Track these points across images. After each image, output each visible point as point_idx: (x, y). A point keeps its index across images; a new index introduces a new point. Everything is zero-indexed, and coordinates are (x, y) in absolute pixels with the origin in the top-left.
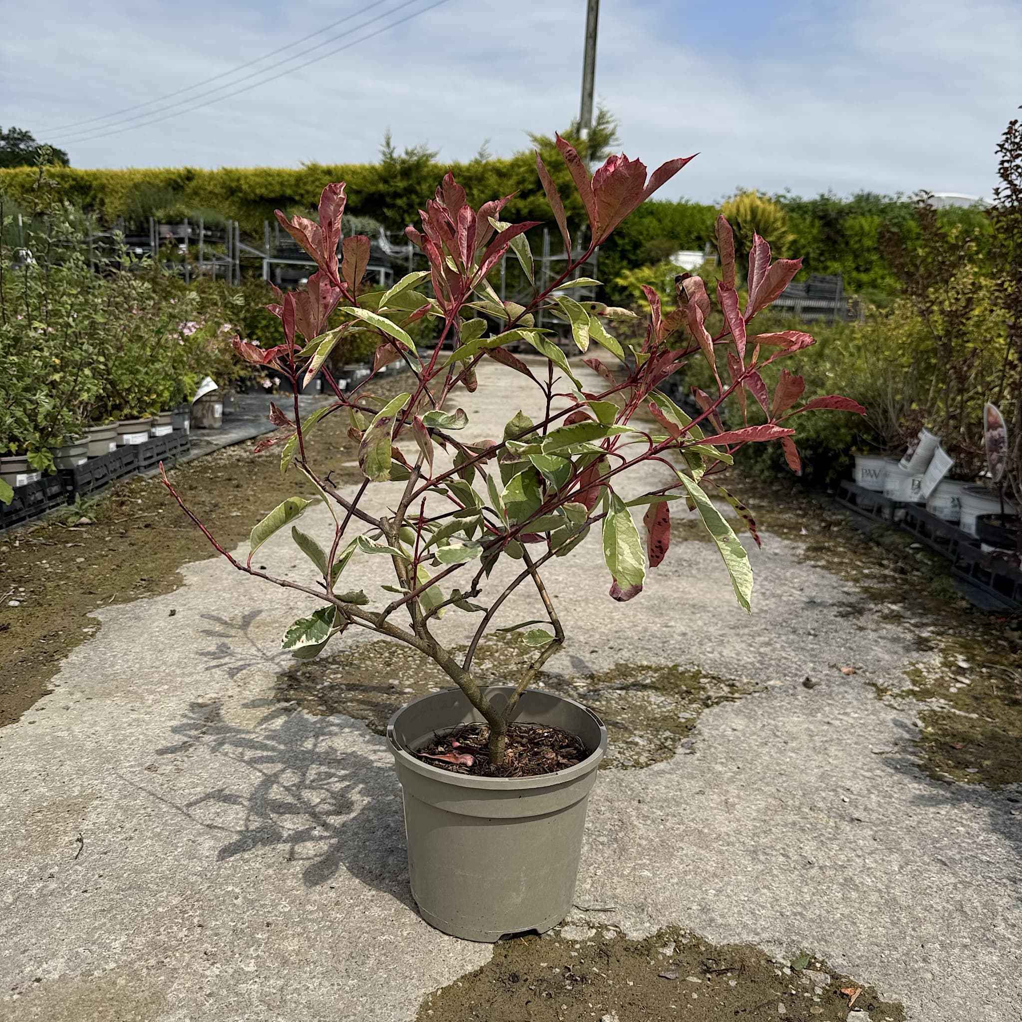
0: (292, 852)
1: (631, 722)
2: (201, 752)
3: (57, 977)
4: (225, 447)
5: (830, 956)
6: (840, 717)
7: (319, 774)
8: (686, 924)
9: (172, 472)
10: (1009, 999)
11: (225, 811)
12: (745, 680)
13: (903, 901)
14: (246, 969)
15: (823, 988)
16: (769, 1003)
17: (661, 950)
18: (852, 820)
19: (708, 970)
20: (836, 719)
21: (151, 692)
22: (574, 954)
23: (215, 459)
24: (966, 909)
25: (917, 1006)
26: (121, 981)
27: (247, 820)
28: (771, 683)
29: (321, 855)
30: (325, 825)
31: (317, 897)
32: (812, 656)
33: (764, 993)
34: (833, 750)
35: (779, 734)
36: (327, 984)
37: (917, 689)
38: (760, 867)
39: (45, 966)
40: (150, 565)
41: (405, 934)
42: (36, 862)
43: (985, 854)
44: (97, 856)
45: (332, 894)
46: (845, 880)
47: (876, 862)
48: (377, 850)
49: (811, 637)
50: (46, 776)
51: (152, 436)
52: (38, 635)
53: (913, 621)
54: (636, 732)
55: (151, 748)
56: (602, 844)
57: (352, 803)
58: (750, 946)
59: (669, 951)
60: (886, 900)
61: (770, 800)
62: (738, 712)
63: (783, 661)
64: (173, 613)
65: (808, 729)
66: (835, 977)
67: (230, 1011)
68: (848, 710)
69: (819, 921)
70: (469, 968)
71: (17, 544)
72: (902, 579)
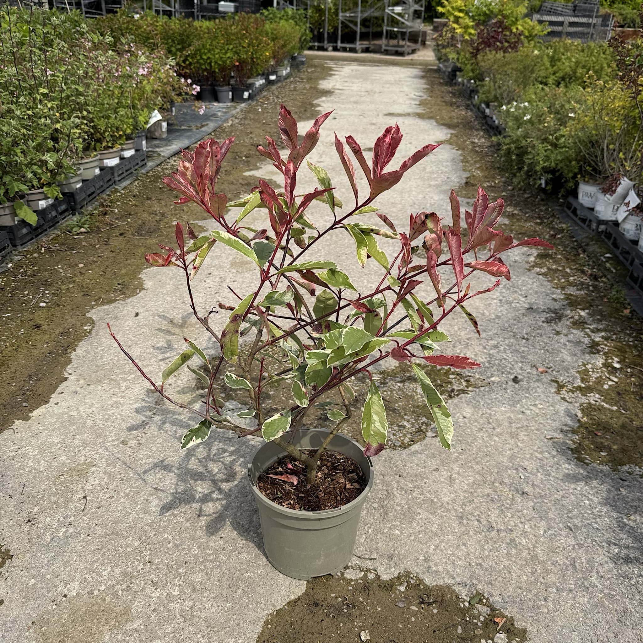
0: (201, 510)
1: (404, 409)
2: (152, 429)
3: (75, 594)
4: (169, 158)
5: (492, 595)
6: (531, 407)
7: (218, 449)
8: (415, 570)
9: (136, 182)
10: (588, 628)
11: (164, 477)
12: (478, 377)
13: (541, 557)
14: (174, 593)
15: (485, 617)
16: (453, 625)
17: (398, 587)
18: (523, 493)
19: (422, 602)
20: (528, 409)
21: (125, 380)
22: (350, 588)
23: (163, 169)
24: (576, 564)
25: (535, 630)
26: (108, 599)
27: (177, 484)
28: (493, 379)
29: (216, 513)
30: (220, 490)
31: (213, 544)
32: (522, 357)
33: (452, 619)
34: (522, 436)
35: (491, 421)
36: (215, 605)
37: (583, 385)
38: (463, 529)
39: (69, 586)
40: (123, 271)
41: (259, 572)
42: (62, 513)
43: (596, 523)
44: (94, 510)
45: (221, 542)
46: (511, 540)
47: (531, 527)
48: (247, 510)
49: (524, 341)
50: (66, 447)
51: (122, 158)
52: (58, 331)
53: (591, 327)
54: (406, 417)
55: (124, 425)
56: (374, 508)
57: (235, 474)
58: (449, 587)
59: (402, 589)
60: (532, 556)
61: (477, 476)
62: (468, 403)
63: (503, 361)
64: (137, 315)
65: (510, 418)
66: (493, 609)
67: (164, 621)
68: (537, 402)
69: (491, 570)
70: (292, 597)
71: (43, 251)
72: (593, 286)
